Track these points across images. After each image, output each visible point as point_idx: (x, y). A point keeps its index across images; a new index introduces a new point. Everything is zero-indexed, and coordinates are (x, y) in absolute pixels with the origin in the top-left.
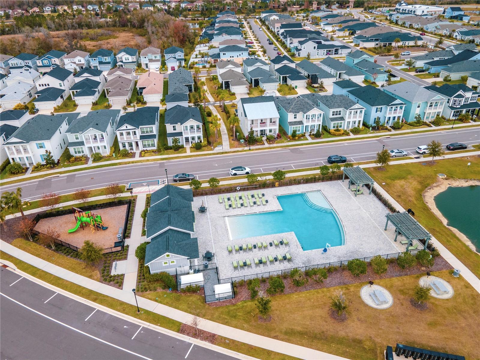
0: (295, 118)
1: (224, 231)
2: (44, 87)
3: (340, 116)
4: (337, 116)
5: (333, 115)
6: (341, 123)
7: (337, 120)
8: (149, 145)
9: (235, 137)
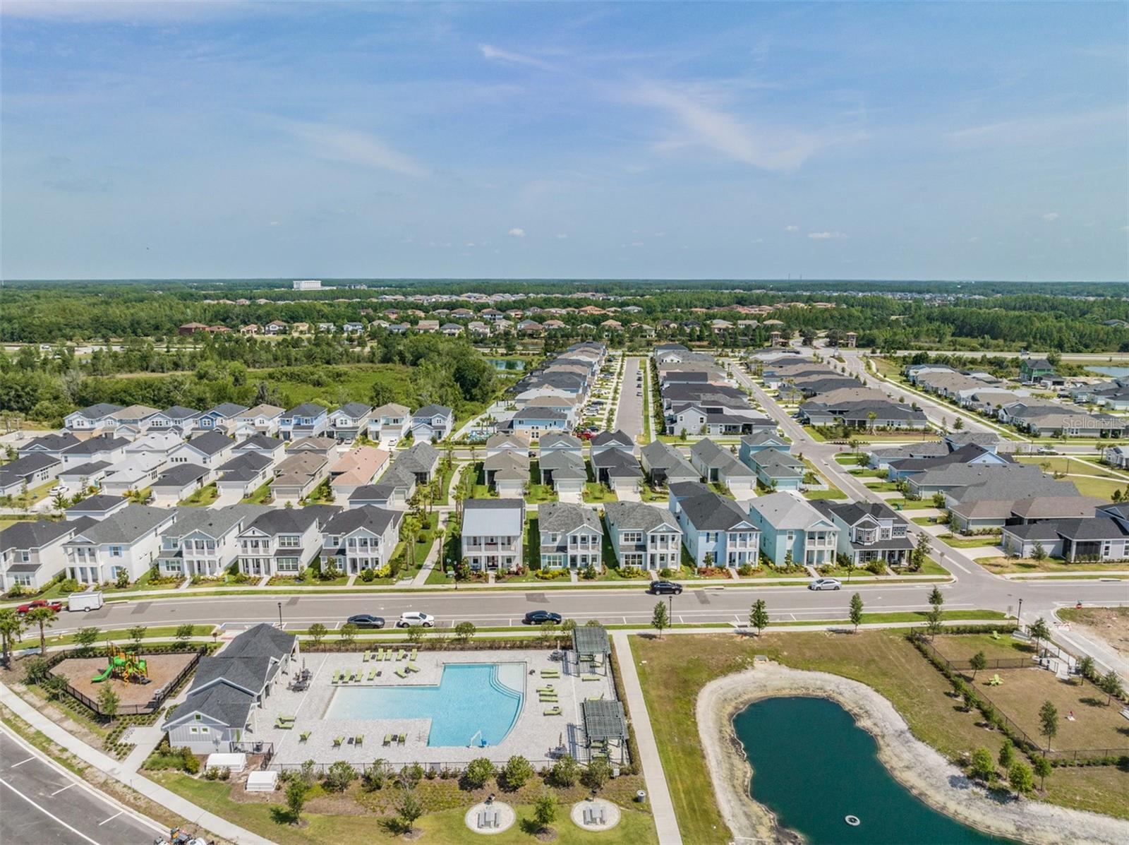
0: (554, 540)
1: (323, 706)
2: (179, 463)
3: (640, 543)
4: (635, 543)
5: (626, 540)
6: (640, 556)
7: (631, 551)
8: (288, 567)
9: (443, 565)
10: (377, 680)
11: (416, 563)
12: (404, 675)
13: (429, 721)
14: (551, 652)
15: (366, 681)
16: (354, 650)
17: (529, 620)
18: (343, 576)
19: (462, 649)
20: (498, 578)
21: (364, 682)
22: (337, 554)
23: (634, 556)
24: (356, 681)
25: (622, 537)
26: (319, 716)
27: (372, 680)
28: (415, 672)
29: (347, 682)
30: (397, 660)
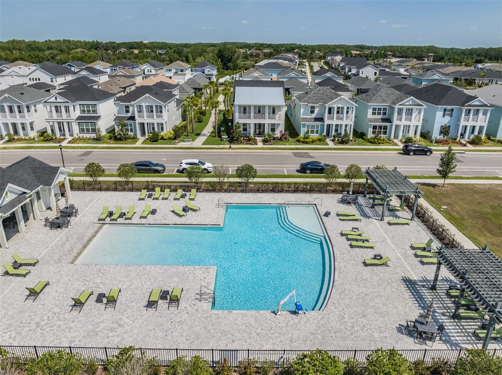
0: (312, 112)
1: (80, 246)
2: (35, 82)
3: (385, 117)
4: (380, 116)
5: (374, 114)
6: (385, 128)
7: (378, 122)
8: (88, 130)
9: (217, 133)
10: (151, 219)
11: (195, 132)
12: (182, 213)
13: (213, 270)
14: (340, 196)
15: (138, 219)
16: (132, 190)
17: (303, 169)
18: (134, 138)
19: (243, 191)
20: (265, 141)
21: (135, 220)
22: (128, 120)
23: (380, 127)
24: (126, 219)
25: (370, 111)
26: (71, 260)
27: (145, 217)
28: (195, 210)
29: (116, 220)
30: (175, 199)
